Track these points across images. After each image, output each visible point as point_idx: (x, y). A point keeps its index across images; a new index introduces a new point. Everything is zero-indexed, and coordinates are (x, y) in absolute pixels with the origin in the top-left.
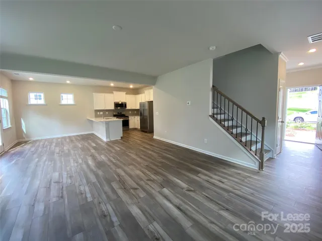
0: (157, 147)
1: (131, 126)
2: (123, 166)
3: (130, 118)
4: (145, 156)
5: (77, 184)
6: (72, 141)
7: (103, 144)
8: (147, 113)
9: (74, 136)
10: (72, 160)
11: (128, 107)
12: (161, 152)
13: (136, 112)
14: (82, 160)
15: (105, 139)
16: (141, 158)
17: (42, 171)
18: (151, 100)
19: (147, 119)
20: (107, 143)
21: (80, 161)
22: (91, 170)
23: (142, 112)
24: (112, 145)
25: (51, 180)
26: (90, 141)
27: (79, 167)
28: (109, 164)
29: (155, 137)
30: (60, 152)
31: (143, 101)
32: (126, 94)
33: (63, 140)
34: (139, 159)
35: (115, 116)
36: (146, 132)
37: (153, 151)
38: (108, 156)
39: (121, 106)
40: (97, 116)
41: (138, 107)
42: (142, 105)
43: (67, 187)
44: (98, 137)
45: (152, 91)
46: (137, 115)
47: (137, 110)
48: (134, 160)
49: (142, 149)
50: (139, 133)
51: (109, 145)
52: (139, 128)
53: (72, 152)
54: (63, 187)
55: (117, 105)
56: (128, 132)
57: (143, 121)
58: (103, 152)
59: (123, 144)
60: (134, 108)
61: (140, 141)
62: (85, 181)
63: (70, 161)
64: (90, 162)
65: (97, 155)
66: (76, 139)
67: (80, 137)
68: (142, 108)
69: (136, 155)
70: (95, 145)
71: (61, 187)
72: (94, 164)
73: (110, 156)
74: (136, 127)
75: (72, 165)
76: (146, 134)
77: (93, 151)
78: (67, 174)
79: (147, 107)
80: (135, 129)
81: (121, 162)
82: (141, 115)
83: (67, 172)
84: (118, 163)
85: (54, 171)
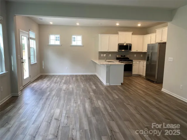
0: (166, 105)
1: (135, 71)
2: (118, 119)
3: (134, 62)
4: (145, 112)
5: (71, 127)
6: (77, 80)
7: (103, 88)
8: (155, 58)
9: (79, 75)
10: (73, 100)
11: (134, 50)
12: (170, 114)
13: (141, 55)
14: (81, 102)
15: (105, 83)
16: (141, 115)
17: (49, 105)
18: (164, 41)
19: (156, 65)
20: (106, 88)
21: (79, 102)
22: (86, 115)
23: (150, 56)
24: (111, 91)
25: (53, 115)
26: (92, 83)
27: (77, 108)
28: (104, 113)
29: (163, 90)
30: (66, 90)
31: (153, 42)
32: (133, 34)
33: (71, 78)
34: (138, 116)
35: (117, 59)
36: (152, 82)
37: (157, 108)
38: (105, 104)
39: (125, 48)
40: (100, 58)
41: (145, 50)
42: (150, 47)
43: (62, 127)
44: (100, 80)
45: (166, 30)
46: (143, 59)
47: (144, 53)
48: (132, 115)
49: (144, 102)
50: (143, 82)
51: (107, 90)
52: (144, 75)
53: (75, 91)
54: (59, 126)
55: (121, 47)
56: (130, 78)
57: (150, 68)
58: (101, 97)
59: (124, 92)
60: (140, 50)
61: (143, 91)
62: (78, 126)
63: (71, 100)
64: (87, 105)
65: (95, 99)
66: (81, 79)
67: (84, 77)
68: (151, 51)
69: (136, 109)
70: (95, 88)
71: (58, 126)
72: (90, 109)
73: (107, 103)
74: (141, 74)
75: (72, 105)
76: (152, 84)
77: (92, 94)
78: (66, 114)
79: (157, 50)
80: (139, 76)
81: (116, 113)
82: (148, 60)
83: (67, 111)
84: (114, 113)
85: (58, 107)
